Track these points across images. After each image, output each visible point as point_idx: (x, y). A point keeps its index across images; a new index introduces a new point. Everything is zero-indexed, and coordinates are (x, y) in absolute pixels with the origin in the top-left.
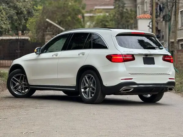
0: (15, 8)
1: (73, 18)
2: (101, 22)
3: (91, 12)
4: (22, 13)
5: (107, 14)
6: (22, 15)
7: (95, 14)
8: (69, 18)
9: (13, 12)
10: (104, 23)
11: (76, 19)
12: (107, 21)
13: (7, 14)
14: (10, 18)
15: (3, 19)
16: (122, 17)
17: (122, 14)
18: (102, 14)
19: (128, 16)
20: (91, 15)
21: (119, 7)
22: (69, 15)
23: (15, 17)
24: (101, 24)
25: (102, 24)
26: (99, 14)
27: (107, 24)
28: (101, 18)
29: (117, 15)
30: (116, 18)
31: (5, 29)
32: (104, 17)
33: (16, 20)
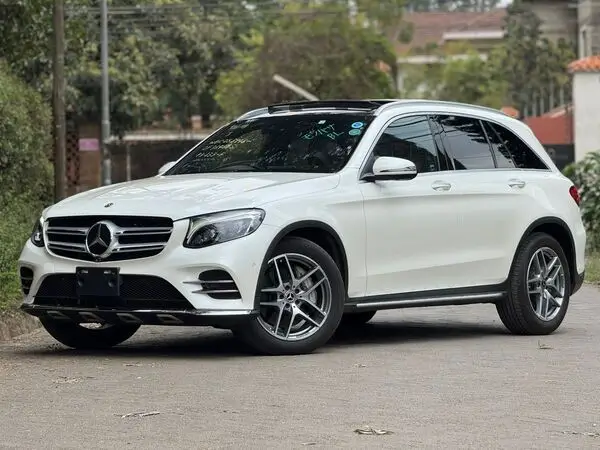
0: (176, 41)
1: (361, 71)
2: (462, 83)
3: (429, 50)
4: (196, 56)
5: (484, 57)
6: (196, 65)
7: (444, 57)
8: (348, 70)
9: (167, 54)
10: (470, 85)
11: (372, 73)
12: (482, 81)
13: (148, 61)
14: (161, 73)
15: (137, 77)
16: (531, 67)
17: (529, 56)
18: (465, 58)
19: (551, 60)
20: (432, 59)
21: (521, 32)
22: (350, 61)
23: (176, 71)
24: (462, 89)
25: (467, 89)
26: (455, 58)
27: (481, 89)
28: (463, 70)
29: (513, 60)
30: (510, 68)
31: (143, 110)
32: (473, 66)
33: (179, 81)
